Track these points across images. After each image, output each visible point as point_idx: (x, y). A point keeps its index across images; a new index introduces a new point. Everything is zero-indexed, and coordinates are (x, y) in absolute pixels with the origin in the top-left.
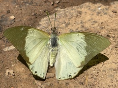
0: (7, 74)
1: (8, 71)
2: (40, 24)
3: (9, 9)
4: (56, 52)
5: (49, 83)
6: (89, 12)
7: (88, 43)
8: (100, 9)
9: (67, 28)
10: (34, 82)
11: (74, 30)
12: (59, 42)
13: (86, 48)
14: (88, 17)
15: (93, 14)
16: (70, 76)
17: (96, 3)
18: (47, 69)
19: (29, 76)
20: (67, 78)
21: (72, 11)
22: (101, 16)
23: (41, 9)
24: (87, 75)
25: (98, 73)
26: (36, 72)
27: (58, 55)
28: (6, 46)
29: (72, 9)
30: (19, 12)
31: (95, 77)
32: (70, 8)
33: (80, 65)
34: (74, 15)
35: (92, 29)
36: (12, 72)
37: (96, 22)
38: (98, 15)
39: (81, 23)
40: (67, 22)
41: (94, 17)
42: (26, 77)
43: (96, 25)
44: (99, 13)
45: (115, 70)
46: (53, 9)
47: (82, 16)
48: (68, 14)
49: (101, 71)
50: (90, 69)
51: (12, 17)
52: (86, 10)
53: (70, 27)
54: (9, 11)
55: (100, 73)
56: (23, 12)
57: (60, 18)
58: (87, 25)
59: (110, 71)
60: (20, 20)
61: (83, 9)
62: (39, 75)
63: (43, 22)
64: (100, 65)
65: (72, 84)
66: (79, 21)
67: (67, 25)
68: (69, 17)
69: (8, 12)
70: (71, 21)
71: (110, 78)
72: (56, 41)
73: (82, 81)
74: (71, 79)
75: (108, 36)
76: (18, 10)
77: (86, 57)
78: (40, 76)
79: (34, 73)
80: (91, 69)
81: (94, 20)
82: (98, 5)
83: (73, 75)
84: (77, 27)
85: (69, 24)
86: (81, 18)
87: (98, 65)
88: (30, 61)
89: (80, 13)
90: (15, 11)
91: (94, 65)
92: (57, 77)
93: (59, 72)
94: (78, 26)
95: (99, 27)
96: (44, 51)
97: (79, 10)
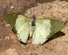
0: (6, 39)
2: (27, 12)
3: (11, 2)
4: (34, 29)
5: (28, 46)
6: (57, 6)
8: (64, 5)
9: (42, 15)
11: (46, 17)
13: (51, 28)
14: (56, 9)
15: (59, 8)
16: (40, 43)
17: (63, 1)
19: (18, 41)
20: (38, 44)
21: (46, 5)
22: (64, 9)
23: (29, 3)
24: (50, 44)
25: (57, 43)
26: (21, 39)
27: (35, 31)
28: (7, 24)
29: (47, 4)
30: (17, 4)
31: (54, 45)
32: (45, 4)
34: (47, 8)
35: (57, 17)
36: (9, 38)
37: (60, 13)
38: (62, 8)
39: (51, 13)
40: (42, 12)
41: (60, 9)
44: (63, 7)
45: (67, 42)
46: (36, 3)
47: (52, 9)
48: (44, 7)
49: (59, 42)
51: (12, 7)
52: (55, 5)
53: (44, 15)
55: (58, 43)
57: (39, 9)
58: (54, 15)
59: (64, 42)
60: (16, 9)
61: (53, 4)
62: (22, 41)
63: (29, 11)
65: (40, 48)
66: (50, 11)
67: (42, 13)
68: (44, 9)
70: (45, 11)
71: (63, 46)
72: (34, 23)
73: (47, 47)
74: (40, 45)
75: (67, 22)
76: (16, 3)
80: (53, 40)
81: (59, 12)
82: (64, 2)
83: (42, 43)
84: (48, 15)
85: (44, 13)
86: (52, 10)
87: (57, 38)
89: (51, 7)
90: (14, 4)
91: (55, 38)
94: (49, 15)
95: (61, 16)
97: (51, 5)
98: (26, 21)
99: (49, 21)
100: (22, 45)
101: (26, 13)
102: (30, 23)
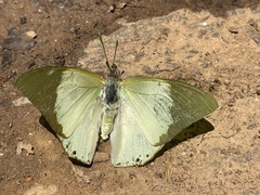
0: (19, 151)
1: (21, 146)
2: (86, 54)
3: (26, 15)
5: (98, 173)
6: (183, 29)
7: (175, 101)
8: (205, 24)
9: (137, 64)
10: (71, 168)
11: (152, 68)
12: (121, 94)
14: (181, 41)
15: (191, 35)
16: (138, 160)
17: (200, 11)
18: (95, 145)
19: (62, 157)
21: (149, 28)
22: (207, 38)
23: (90, 19)
24: (171, 159)
25: (191, 156)
26: (75, 153)
29: (151, 24)
31: (185, 164)
32: (146, 22)
33: (158, 141)
34: (153, 36)
35: (187, 66)
36: (28, 148)
37: (196, 52)
38: (200, 37)
39: (167, 53)
41: (192, 40)
42: (54, 157)
43: (195, 58)
44: (203, 33)
45: (223, 152)
46: (113, 21)
47: (169, 38)
48: (141, 33)
49: (198, 152)
50: (178, 147)
51: (31, 34)
52: (177, 25)
53: (143, 61)
54: (25, 18)
55: (195, 157)
56: (54, 23)
57: (125, 42)
58: (177, 59)
59: (215, 153)
60: (47, 41)
61: (171, 23)
62: (79, 158)
63: (92, 48)
64: (196, 140)
65: (140, 177)
66: (163, 48)
67: (138, 57)
68: (142, 41)
69: (24, 21)
70: (146, 49)
71: (212, 168)
72: (115, 92)
73: (161, 171)
74: (140, 166)
75: (216, 81)
76: (43, 18)
77: (171, 126)
78: (83, 160)
79: (70, 154)
80: (180, 147)
81: (191, 49)
82: (204, 14)
84: (157, 62)
85: (142, 55)
86: (168, 42)
87: (192, 140)
88: (64, 132)
89: (165, 32)
91: (185, 140)
92: (114, 162)
93: (117, 153)
94: (159, 59)
95: (200, 63)
96: (91, 111)
97: (164, 25)
98: (89, 88)
99: (165, 85)
100: (79, 172)
101: (84, 55)
102: (103, 94)
